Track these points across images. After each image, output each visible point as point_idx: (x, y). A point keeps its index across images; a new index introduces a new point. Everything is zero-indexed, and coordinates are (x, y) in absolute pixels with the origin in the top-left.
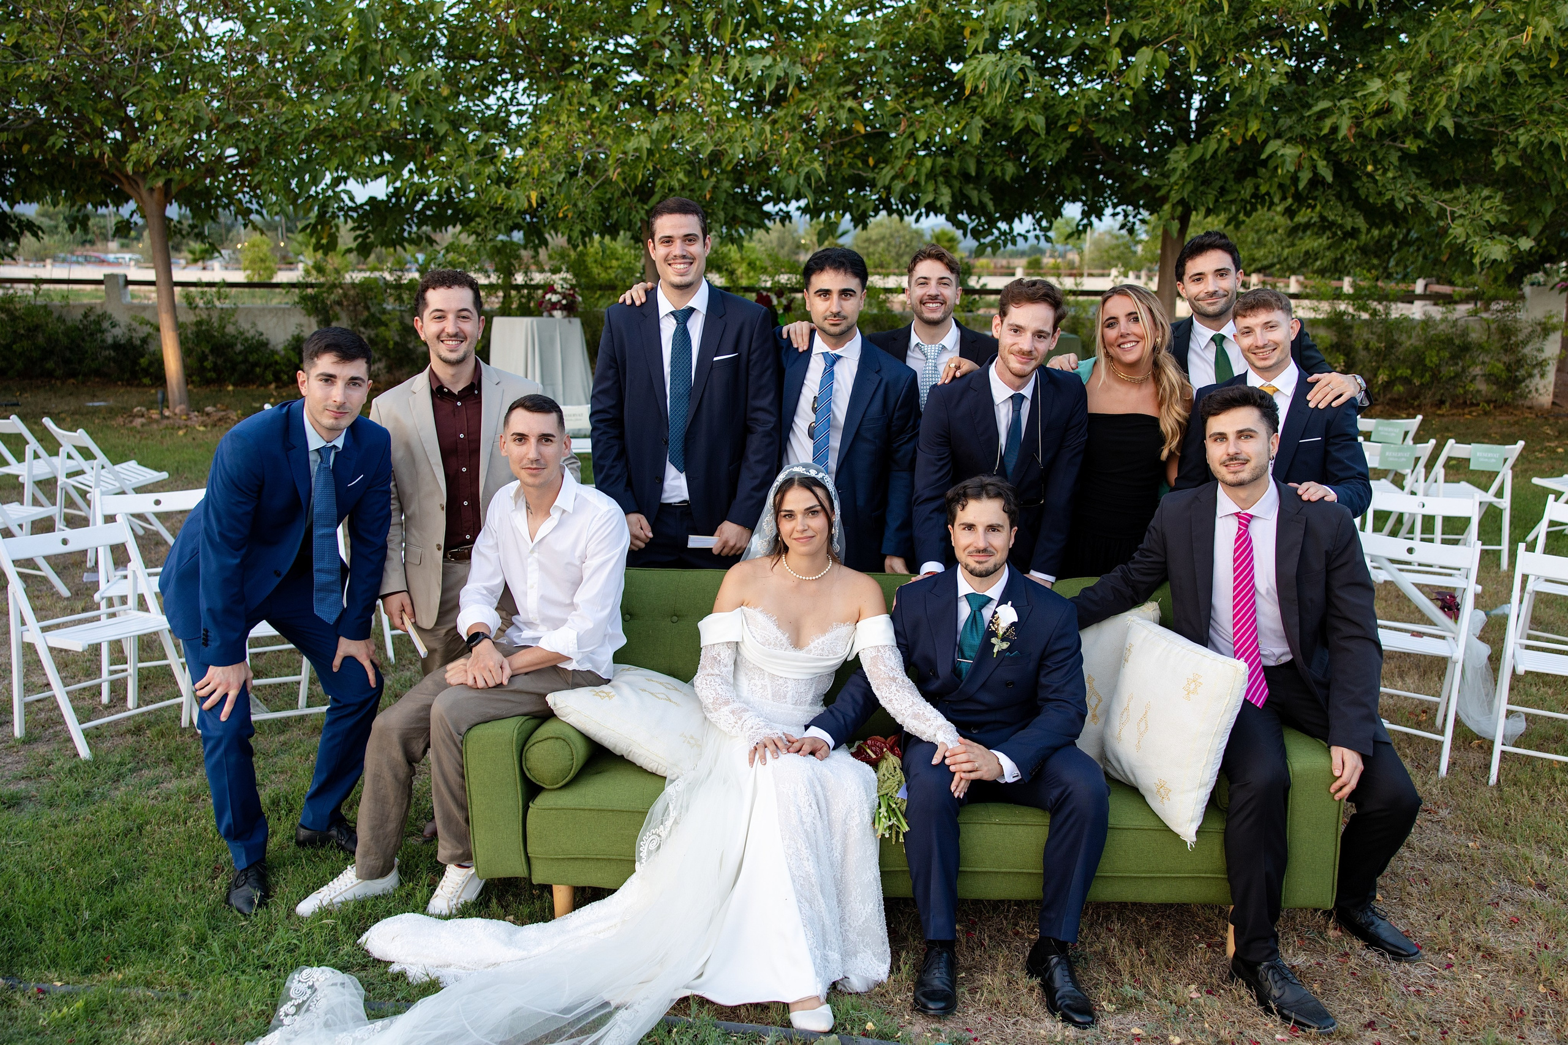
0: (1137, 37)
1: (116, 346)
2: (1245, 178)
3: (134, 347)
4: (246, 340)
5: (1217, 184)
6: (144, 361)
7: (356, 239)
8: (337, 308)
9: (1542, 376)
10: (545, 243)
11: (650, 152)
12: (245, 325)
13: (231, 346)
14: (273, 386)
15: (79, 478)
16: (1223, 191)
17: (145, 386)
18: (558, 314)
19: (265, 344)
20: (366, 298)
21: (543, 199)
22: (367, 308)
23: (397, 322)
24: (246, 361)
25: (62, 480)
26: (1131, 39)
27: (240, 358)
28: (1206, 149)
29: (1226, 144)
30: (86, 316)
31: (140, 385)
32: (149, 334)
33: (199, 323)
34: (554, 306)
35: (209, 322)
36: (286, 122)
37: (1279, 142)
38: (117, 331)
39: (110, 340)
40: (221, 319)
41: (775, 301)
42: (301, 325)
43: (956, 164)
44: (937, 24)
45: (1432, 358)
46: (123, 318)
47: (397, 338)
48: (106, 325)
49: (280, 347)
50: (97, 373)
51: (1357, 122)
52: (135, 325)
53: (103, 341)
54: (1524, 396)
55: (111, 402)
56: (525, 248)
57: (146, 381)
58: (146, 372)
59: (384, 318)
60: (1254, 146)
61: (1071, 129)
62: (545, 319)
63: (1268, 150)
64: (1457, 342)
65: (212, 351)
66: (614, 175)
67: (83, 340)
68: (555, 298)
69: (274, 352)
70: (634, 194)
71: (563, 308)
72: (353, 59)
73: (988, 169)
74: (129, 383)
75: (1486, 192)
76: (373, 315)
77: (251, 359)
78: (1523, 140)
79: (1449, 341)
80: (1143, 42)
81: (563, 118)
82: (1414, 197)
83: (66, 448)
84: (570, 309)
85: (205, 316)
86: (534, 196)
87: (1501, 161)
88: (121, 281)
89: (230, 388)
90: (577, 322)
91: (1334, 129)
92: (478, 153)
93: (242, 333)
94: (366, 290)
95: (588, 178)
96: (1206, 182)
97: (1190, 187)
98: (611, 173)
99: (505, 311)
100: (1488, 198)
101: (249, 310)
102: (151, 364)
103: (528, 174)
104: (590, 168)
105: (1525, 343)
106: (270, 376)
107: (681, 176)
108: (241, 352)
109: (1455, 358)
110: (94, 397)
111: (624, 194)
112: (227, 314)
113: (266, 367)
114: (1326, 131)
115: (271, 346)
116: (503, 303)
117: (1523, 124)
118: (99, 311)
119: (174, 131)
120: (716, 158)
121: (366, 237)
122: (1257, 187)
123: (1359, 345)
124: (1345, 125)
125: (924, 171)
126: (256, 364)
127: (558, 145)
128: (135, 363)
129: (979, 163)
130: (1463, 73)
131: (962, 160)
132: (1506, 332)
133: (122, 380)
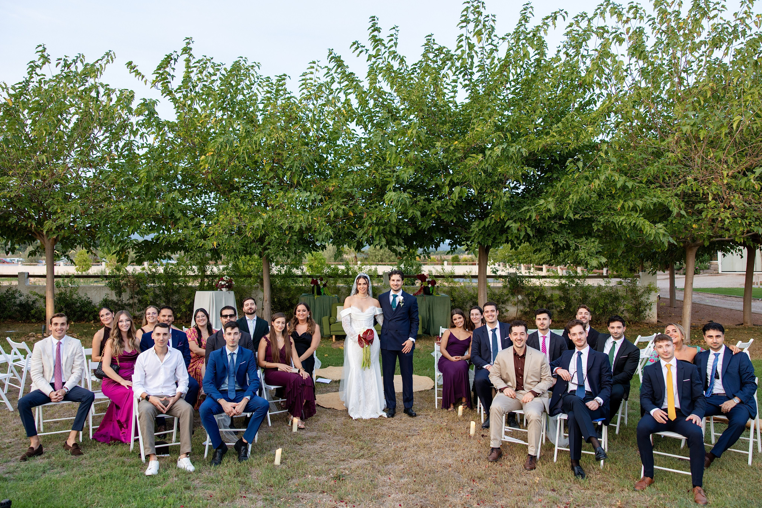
0: (456, 181)
1: (21, 305)
2: (502, 234)
3: (29, 305)
4: (82, 301)
5: (493, 236)
6: (33, 312)
7: (136, 257)
8: (125, 287)
9: (650, 309)
10: (221, 258)
11: (263, 226)
12: (82, 295)
13: (74, 304)
14: (92, 322)
15: (18, 362)
16: (495, 238)
17: (33, 322)
18: (224, 289)
19: (90, 303)
20: (139, 282)
21: (219, 245)
22: (139, 286)
23: (152, 293)
24: (81, 310)
25: (11, 363)
26: (454, 182)
27: (78, 309)
28: (485, 223)
29: (493, 221)
30: (8, 291)
31: (31, 322)
32: (37, 299)
33: (61, 294)
34: (222, 286)
35: (65, 294)
36: (113, 213)
37: (511, 221)
38: (22, 298)
39: (18, 302)
40: (71, 292)
41: (319, 283)
42: (108, 294)
43: (388, 229)
44: (378, 177)
45: (601, 303)
46: (25, 292)
47: (152, 300)
48: (17, 295)
49: (97, 304)
50: (10, 317)
51: (540, 214)
52: (30, 295)
53: (15, 303)
54: (644, 318)
55: (17, 331)
56: (211, 260)
57: (34, 320)
58: (33, 316)
59: (146, 291)
60: (503, 222)
61: (433, 216)
62: (218, 292)
63: (507, 224)
64: (613, 296)
65: (65, 307)
66: (249, 234)
67: (5, 302)
68: (223, 283)
69: (94, 307)
70: (257, 241)
71: (227, 287)
72: (144, 189)
73: (401, 231)
74: (25, 322)
75: (593, 240)
76: (141, 289)
77: (83, 310)
78: (602, 220)
79: (610, 295)
80: (457, 184)
81: (229, 212)
82: (566, 241)
83: (15, 350)
84: (230, 287)
85: (63, 291)
86: (215, 243)
87: (595, 228)
88: (26, 276)
89: (73, 323)
90: (232, 293)
91: (530, 217)
92: (193, 226)
93: (80, 298)
94: (138, 279)
95: (238, 236)
96: (489, 235)
97: (481, 237)
98: (247, 233)
99: (202, 288)
100: (594, 242)
101: (84, 288)
102: (36, 313)
103: (213, 234)
104: (240, 232)
105: (641, 296)
106: (91, 317)
107: (276, 235)
108: (78, 307)
109: (612, 302)
110: (8, 328)
111: (254, 241)
112: (73, 290)
113: (90, 314)
114: (528, 217)
115: (93, 304)
116: (201, 284)
117: (602, 215)
118: (14, 289)
119: (65, 217)
120: (290, 228)
121: (140, 256)
122: (507, 237)
123: (572, 298)
124: (534, 215)
125: (375, 232)
126: (86, 312)
127: (226, 223)
128: (29, 312)
129: (397, 228)
130: (573, 198)
131: (390, 227)
132: (633, 291)
133: (21, 320)
